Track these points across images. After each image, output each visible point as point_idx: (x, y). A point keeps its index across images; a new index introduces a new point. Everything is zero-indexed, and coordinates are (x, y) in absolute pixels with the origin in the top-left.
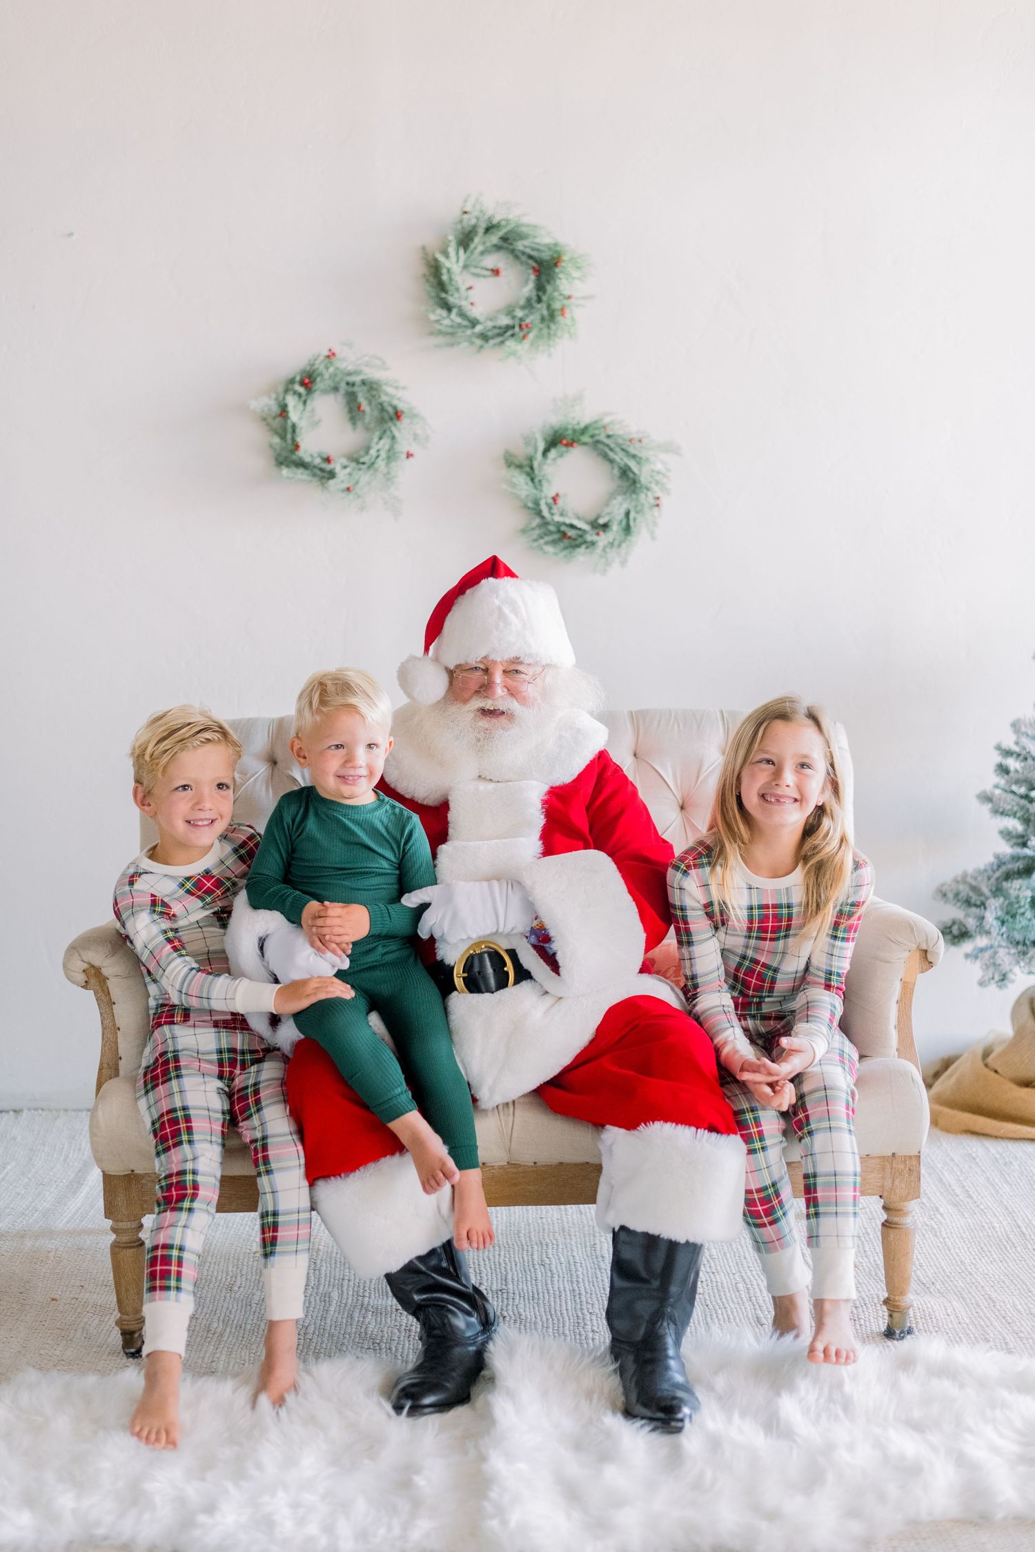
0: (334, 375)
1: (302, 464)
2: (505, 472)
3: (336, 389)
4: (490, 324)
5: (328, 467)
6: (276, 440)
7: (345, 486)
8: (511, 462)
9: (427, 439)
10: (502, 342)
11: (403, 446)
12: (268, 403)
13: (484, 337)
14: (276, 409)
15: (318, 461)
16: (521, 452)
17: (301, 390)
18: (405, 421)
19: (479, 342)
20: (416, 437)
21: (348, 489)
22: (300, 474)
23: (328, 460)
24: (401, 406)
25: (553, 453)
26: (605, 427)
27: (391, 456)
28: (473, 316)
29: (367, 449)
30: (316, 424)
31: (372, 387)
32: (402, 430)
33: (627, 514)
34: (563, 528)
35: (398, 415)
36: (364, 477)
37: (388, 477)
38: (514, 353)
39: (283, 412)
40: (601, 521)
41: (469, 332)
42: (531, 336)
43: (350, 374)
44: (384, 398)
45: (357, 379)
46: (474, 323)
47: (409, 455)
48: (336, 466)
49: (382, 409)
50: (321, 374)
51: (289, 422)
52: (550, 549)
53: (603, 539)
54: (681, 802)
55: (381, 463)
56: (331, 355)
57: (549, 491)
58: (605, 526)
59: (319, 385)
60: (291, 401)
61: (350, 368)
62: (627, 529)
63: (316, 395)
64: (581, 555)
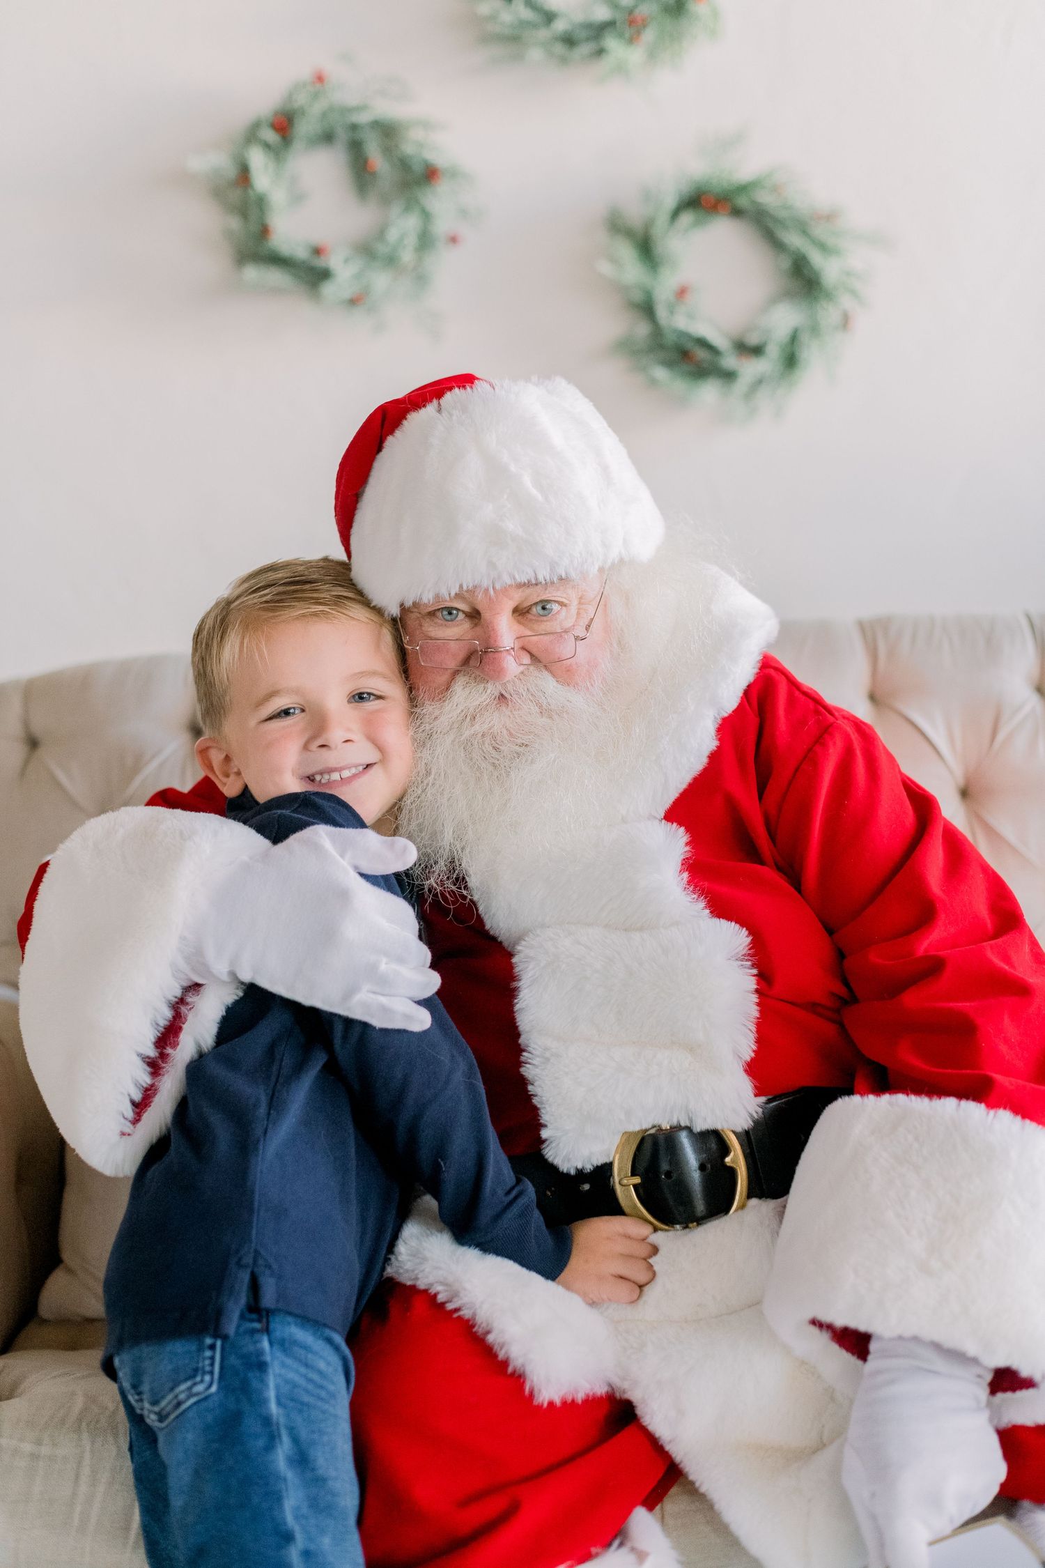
0: (324, 115)
1: (278, 260)
3: (327, 137)
4: (579, 17)
5: (320, 263)
6: (235, 223)
7: (347, 294)
8: (618, 225)
9: (480, 212)
10: (600, 52)
11: (442, 225)
12: (218, 161)
13: (569, 40)
14: (231, 172)
15: (301, 253)
16: (636, 208)
17: (270, 136)
18: (443, 188)
19: (559, 48)
20: (463, 213)
21: (354, 302)
22: (275, 277)
23: (318, 251)
24: (438, 159)
25: (685, 221)
27: (425, 241)
28: (546, 7)
29: (381, 234)
30: (298, 198)
31: (388, 131)
32: (440, 200)
33: (797, 334)
34: (690, 345)
35: (430, 174)
36: (381, 280)
37: (421, 279)
38: (621, 70)
39: (244, 175)
40: (752, 340)
41: (543, 34)
42: (649, 35)
43: (351, 110)
44: (408, 149)
45: (363, 118)
46: (549, 17)
47: (453, 240)
48: (335, 261)
49: (404, 165)
50: (302, 112)
51: (250, 192)
53: (748, 370)
54: (961, 782)
55: (407, 256)
56: (320, 79)
57: (670, 281)
58: (757, 350)
59: (304, 128)
60: (257, 159)
61: (351, 100)
62: (791, 361)
63: (298, 145)
64: (714, 391)
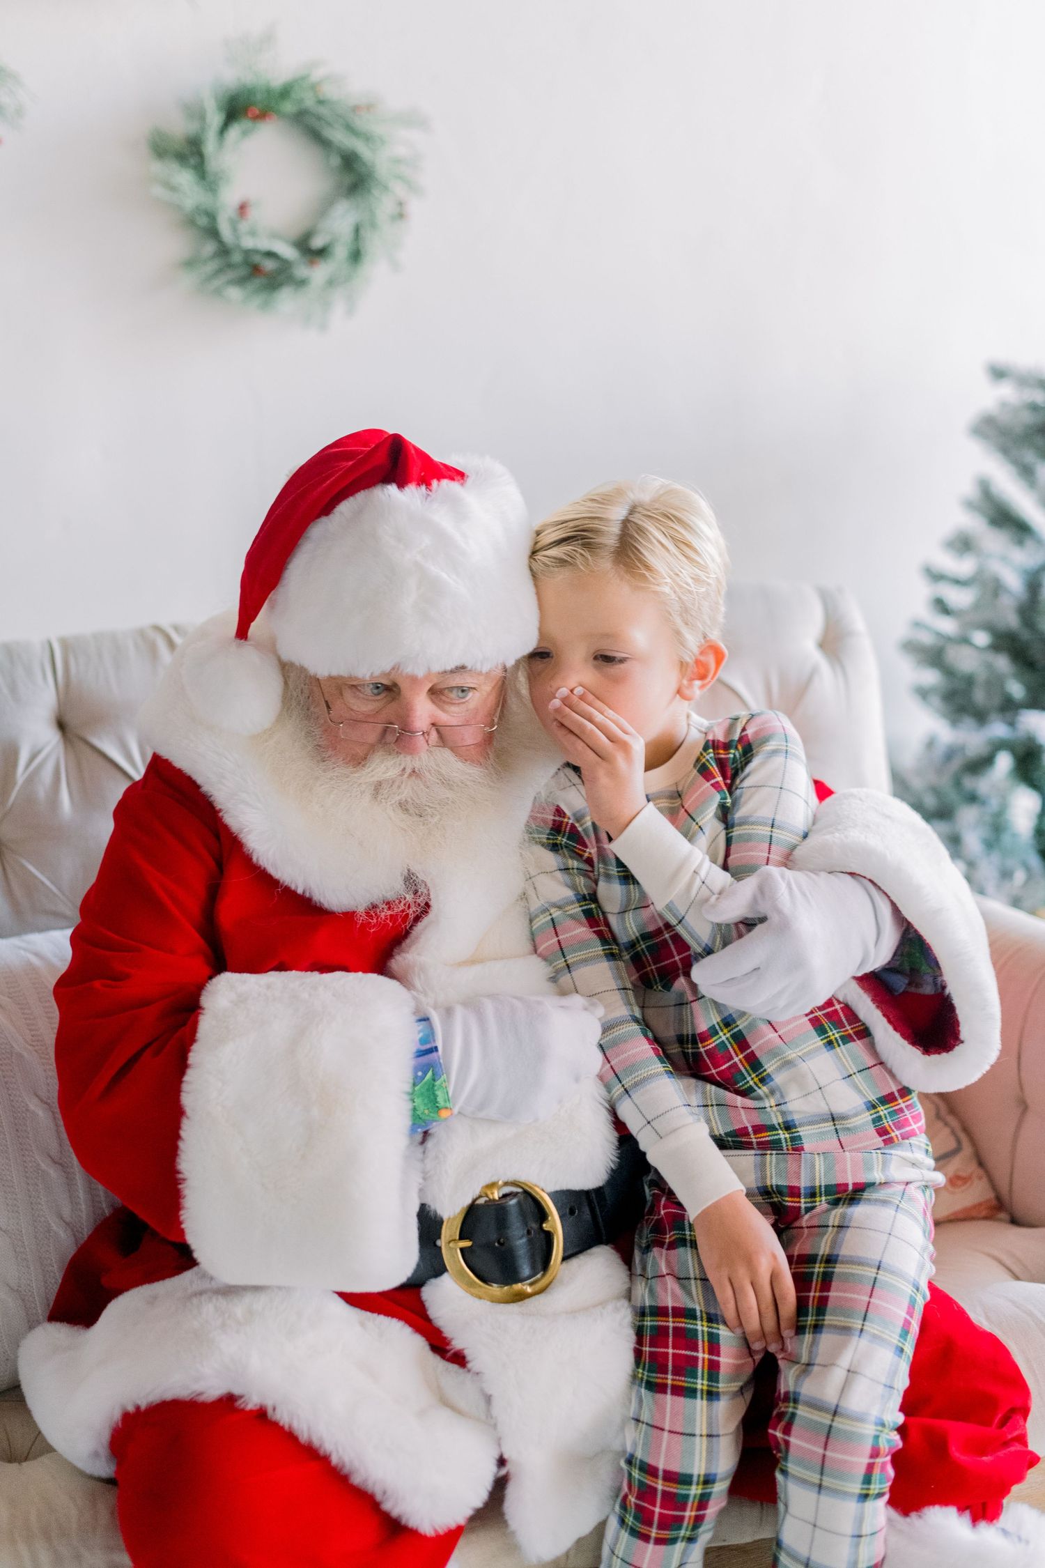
2: (158, 168)
8: (162, 148)
9: (20, 112)
16: (179, 127)
25: (234, 131)
26: (314, 87)
33: (357, 230)
34: (257, 259)
40: (317, 243)
52: (235, 293)
53: (319, 273)
57: (229, 197)
58: (322, 253)
62: (356, 256)
64: (286, 300)
